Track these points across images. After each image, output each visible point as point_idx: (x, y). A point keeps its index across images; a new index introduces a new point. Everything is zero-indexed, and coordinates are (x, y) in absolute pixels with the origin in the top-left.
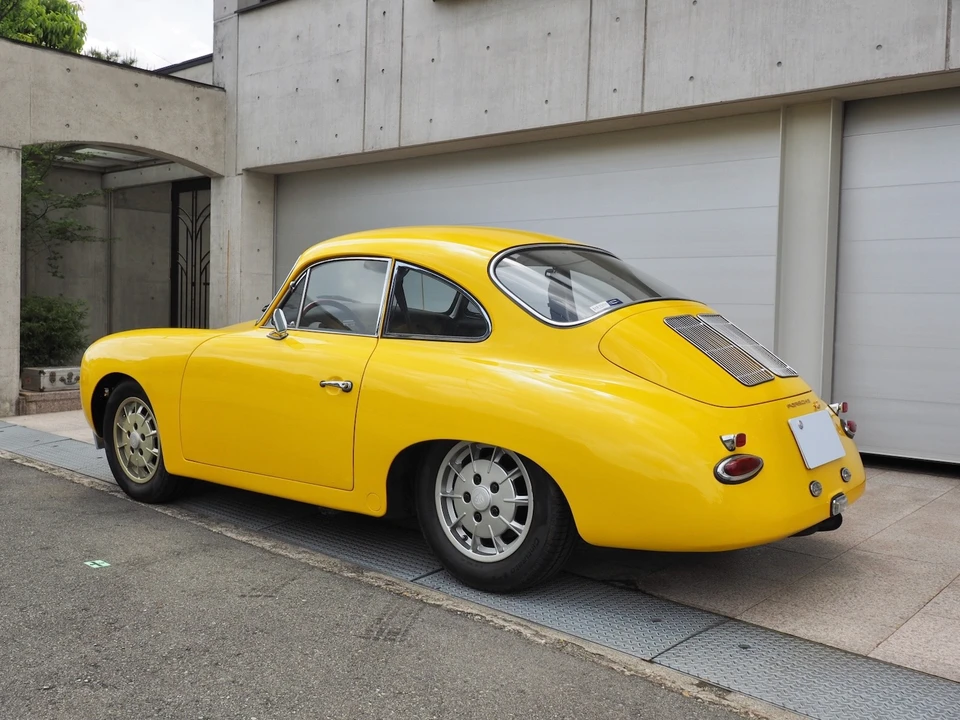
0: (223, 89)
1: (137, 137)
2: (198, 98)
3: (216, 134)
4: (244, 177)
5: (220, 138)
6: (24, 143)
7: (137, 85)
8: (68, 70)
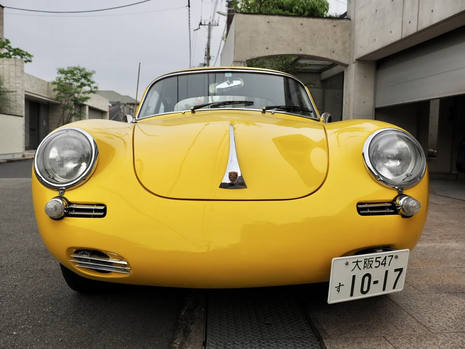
0: (349, 19)
1: (301, 50)
2: (334, 26)
3: (344, 43)
4: (356, 64)
5: (347, 45)
6: (248, 59)
7: (302, 24)
8: (268, 22)
